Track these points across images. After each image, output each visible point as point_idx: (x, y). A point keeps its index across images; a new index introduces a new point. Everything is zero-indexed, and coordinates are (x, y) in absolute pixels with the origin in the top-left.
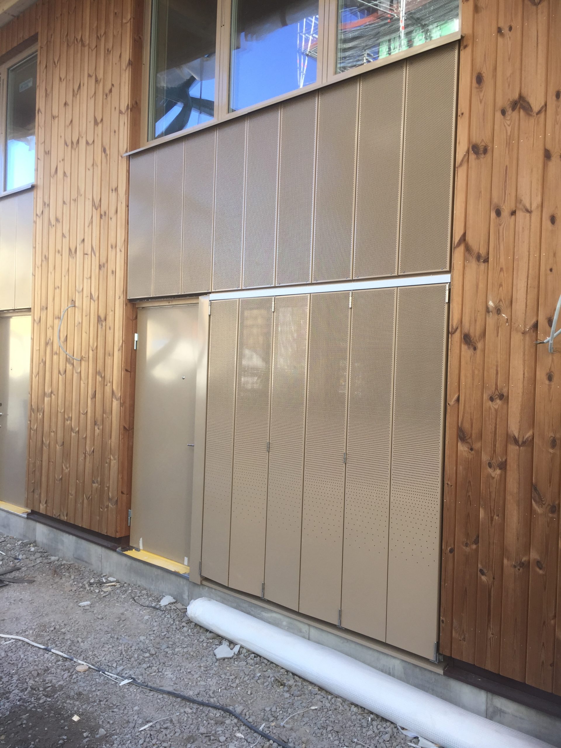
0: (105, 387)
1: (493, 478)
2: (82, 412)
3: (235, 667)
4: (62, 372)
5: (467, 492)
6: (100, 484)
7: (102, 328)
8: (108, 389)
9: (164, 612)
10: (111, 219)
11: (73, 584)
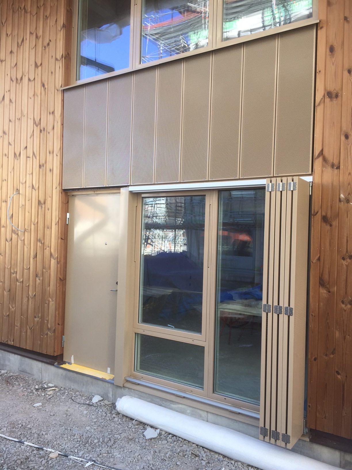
0: (45, 251)
1: (345, 311)
2: (25, 268)
3: (160, 445)
4: (8, 239)
5: (326, 320)
6: (41, 319)
7: (42, 209)
8: (47, 252)
9: (96, 407)
10: (49, 133)
11: (24, 390)
